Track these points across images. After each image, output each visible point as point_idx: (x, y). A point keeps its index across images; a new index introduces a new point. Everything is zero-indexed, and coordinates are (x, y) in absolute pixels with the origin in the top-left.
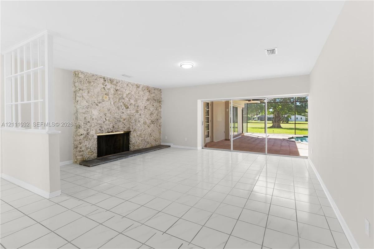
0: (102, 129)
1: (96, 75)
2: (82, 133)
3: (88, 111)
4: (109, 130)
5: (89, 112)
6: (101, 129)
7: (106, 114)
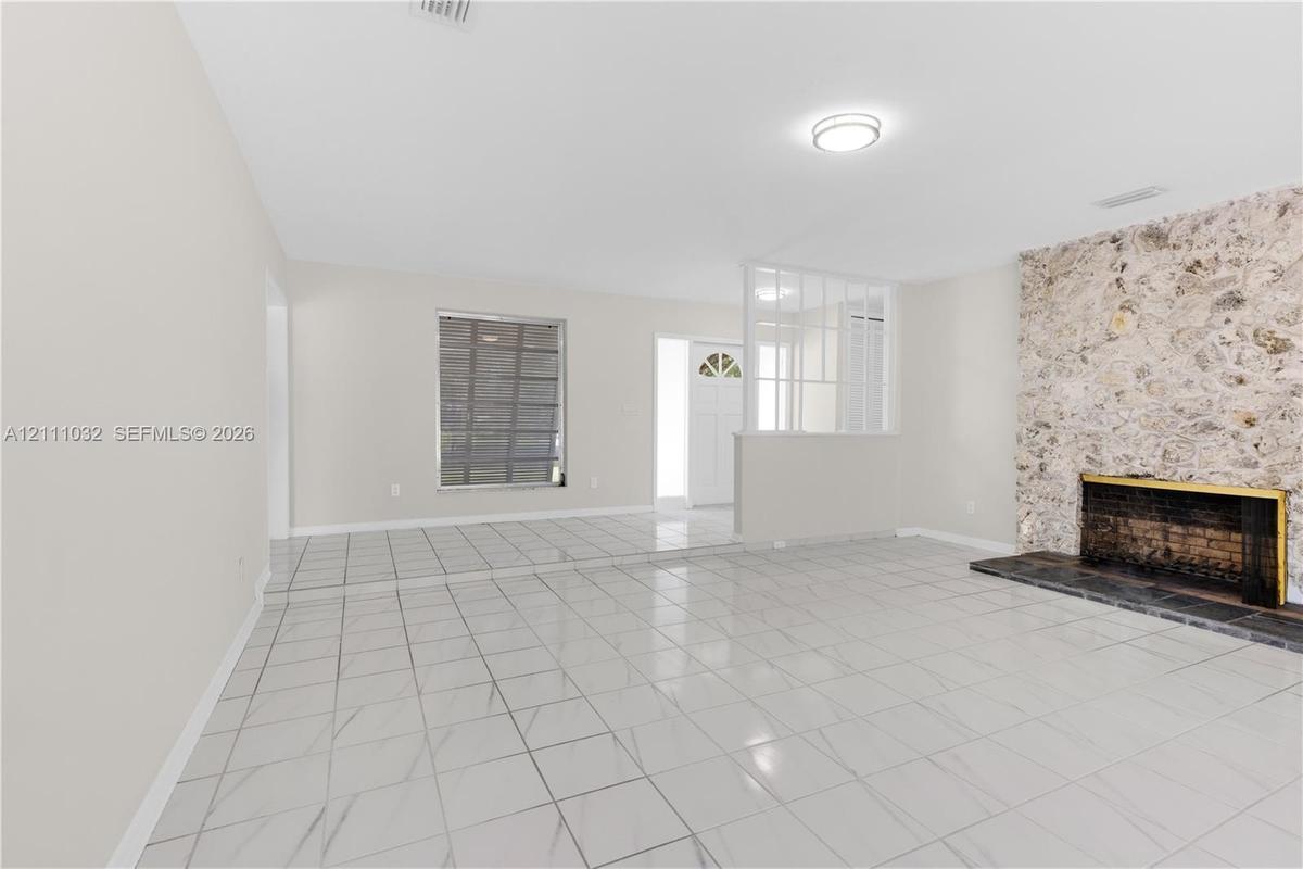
0: (1098, 458)
1: (1082, 241)
2: (1025, 464)
3: (1047, 386)
4: (1136, 463)
5: (1049, 389)
6: (1092, 455)
7: (1122, 392)
